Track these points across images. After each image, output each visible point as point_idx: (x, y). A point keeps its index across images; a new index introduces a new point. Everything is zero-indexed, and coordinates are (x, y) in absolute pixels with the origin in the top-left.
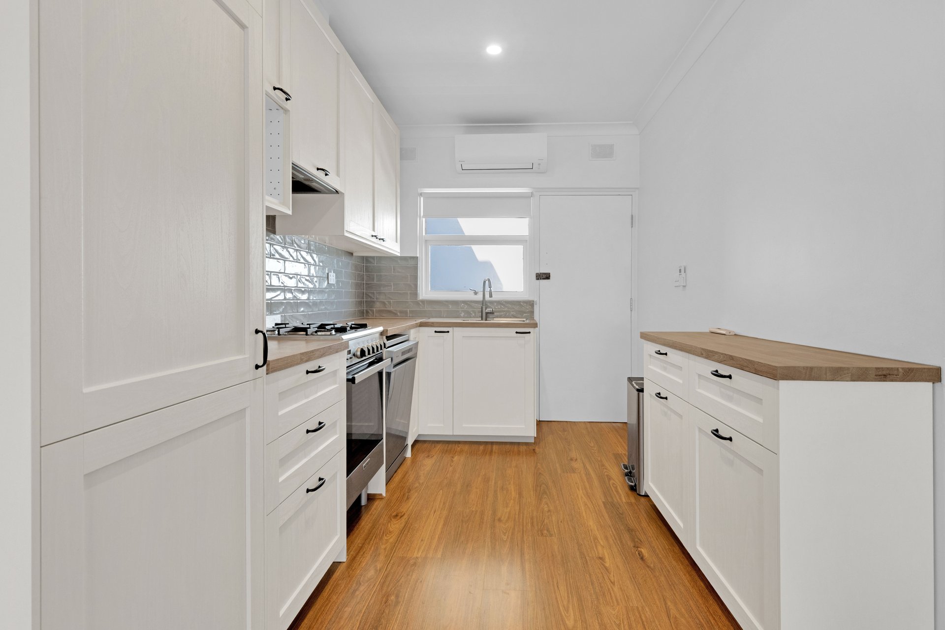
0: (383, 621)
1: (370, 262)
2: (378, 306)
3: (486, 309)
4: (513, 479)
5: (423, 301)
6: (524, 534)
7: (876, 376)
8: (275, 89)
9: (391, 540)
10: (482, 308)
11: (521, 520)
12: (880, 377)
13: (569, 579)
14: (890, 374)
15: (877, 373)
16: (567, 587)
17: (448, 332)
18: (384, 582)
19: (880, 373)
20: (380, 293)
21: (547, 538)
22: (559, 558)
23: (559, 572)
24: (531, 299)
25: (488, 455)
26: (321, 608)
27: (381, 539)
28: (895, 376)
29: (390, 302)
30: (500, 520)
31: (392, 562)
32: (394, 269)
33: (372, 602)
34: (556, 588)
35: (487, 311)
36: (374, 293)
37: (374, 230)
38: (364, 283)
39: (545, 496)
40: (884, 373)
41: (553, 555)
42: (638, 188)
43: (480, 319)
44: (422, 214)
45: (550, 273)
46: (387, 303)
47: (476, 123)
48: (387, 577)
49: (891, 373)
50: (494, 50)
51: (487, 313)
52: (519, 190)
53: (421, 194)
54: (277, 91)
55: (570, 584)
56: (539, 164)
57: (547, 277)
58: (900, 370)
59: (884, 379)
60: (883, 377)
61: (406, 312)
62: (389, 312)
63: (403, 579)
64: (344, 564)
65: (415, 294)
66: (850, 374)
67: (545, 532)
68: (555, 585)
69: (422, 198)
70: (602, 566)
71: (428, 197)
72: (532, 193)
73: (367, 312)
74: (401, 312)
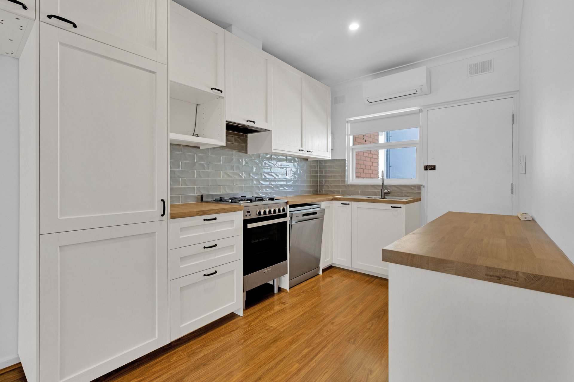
0: (229, 349)
1: (321, 164)
2: (325, 188)
3: (384, 191)
4: (366, 302)
5: (348, 185)
6: (338, 337)
7: (487, 275)
8: (212, 89)
9: (269, 314)
10: (382, 189)
11: (345, 328)
12: (492, 278)
13: (336, 373)
14: (505, 277)
15: (488, 273)
16: (329, 377)
17: (349, 204)
18: (247, 332)
19: (492, 273)
20: (326, 181)
21: (350, 344)
22: (343, 359)
23: (334, 367)
24: (420, 184)
25: (367, 284)
26: (214, 333)
27: (266, 312)
28: (512, 280)
29: (331, 186)
30: (332, 324)
31: (259, 324)
32: (333, 167)
33: (234, 339)
34: (323, 374)
35: (385, 192)
36: (323, 180)
37: (302, 147)
38: (318, 175)
39: (377, 319)
40: (498, 274)
41: (342, 355)
42: (518, 91)
43: (380, 197)
44: (349, 134)
45: (435, 166)
46: (329, 186)
47: (379, 71)
48: (250, 330)
49: (507, 276)
50: (354, 27)
51: (385, 193)
52: (408, 110)
53: (348, 122)
54: (213, 90)
55: (334, 376)
56: (421, 89)
57: (433, 168)
58: (520, 275)
59: (498, 281)
60: (495, 278)
61: (339, 192)
62: (331, 191)
63: (255, 335)
64: (241, 317)
65: (344, 181)
66: (455, 269)
67: (352, 340)
68: (325, 372)
69: (349, 124)
70: (366, 376)
71: (353, 122)
72: (420, 110)
73: (320, 191)
74: (337, 191)
